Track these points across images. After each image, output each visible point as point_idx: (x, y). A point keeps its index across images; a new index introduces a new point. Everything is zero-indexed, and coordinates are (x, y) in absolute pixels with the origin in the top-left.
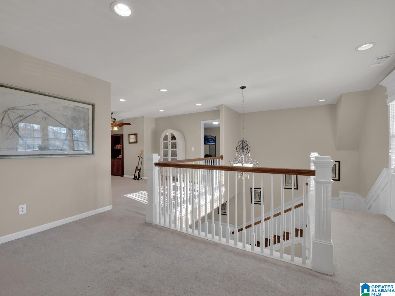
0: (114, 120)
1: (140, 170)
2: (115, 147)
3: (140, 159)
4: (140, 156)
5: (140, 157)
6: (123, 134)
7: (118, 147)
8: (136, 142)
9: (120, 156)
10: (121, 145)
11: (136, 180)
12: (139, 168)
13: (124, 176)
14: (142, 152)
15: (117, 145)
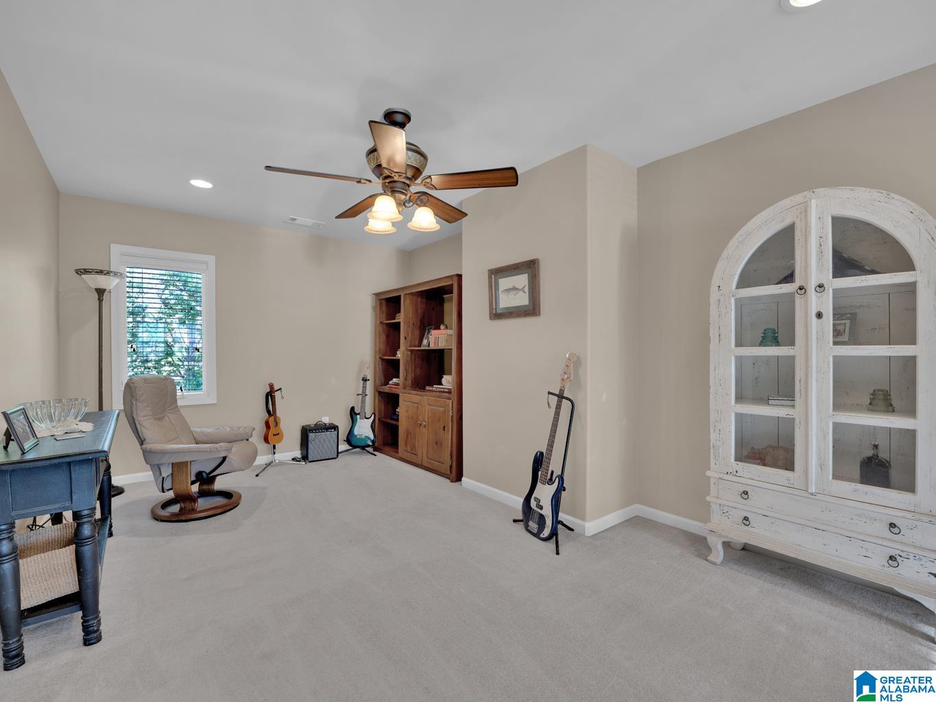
0: (414, 160)
1: (561, 478)
2: (425, 342)
3: (558, 407)
4: (562, 391)
5: (561, 397)
6: (460, 277)
7: (437, 339)
8: (532, 310)
9: (448, 381)
10: (449, 332)
11: (537, 535)
12: (555, 465)
13: (463, 479)
14: (574, 365)
15: (434, 332)
